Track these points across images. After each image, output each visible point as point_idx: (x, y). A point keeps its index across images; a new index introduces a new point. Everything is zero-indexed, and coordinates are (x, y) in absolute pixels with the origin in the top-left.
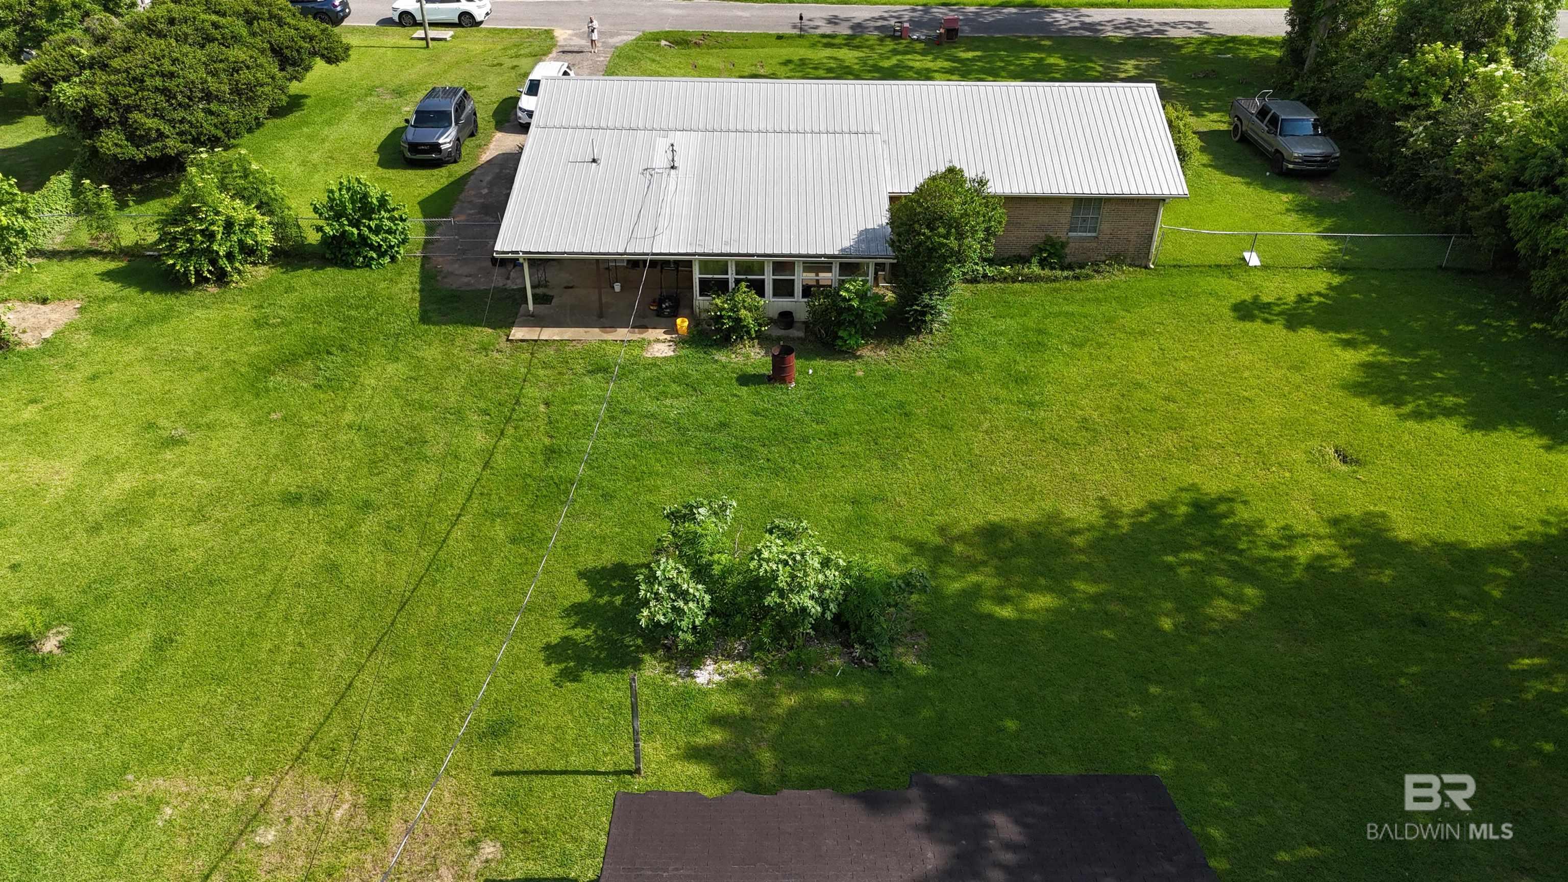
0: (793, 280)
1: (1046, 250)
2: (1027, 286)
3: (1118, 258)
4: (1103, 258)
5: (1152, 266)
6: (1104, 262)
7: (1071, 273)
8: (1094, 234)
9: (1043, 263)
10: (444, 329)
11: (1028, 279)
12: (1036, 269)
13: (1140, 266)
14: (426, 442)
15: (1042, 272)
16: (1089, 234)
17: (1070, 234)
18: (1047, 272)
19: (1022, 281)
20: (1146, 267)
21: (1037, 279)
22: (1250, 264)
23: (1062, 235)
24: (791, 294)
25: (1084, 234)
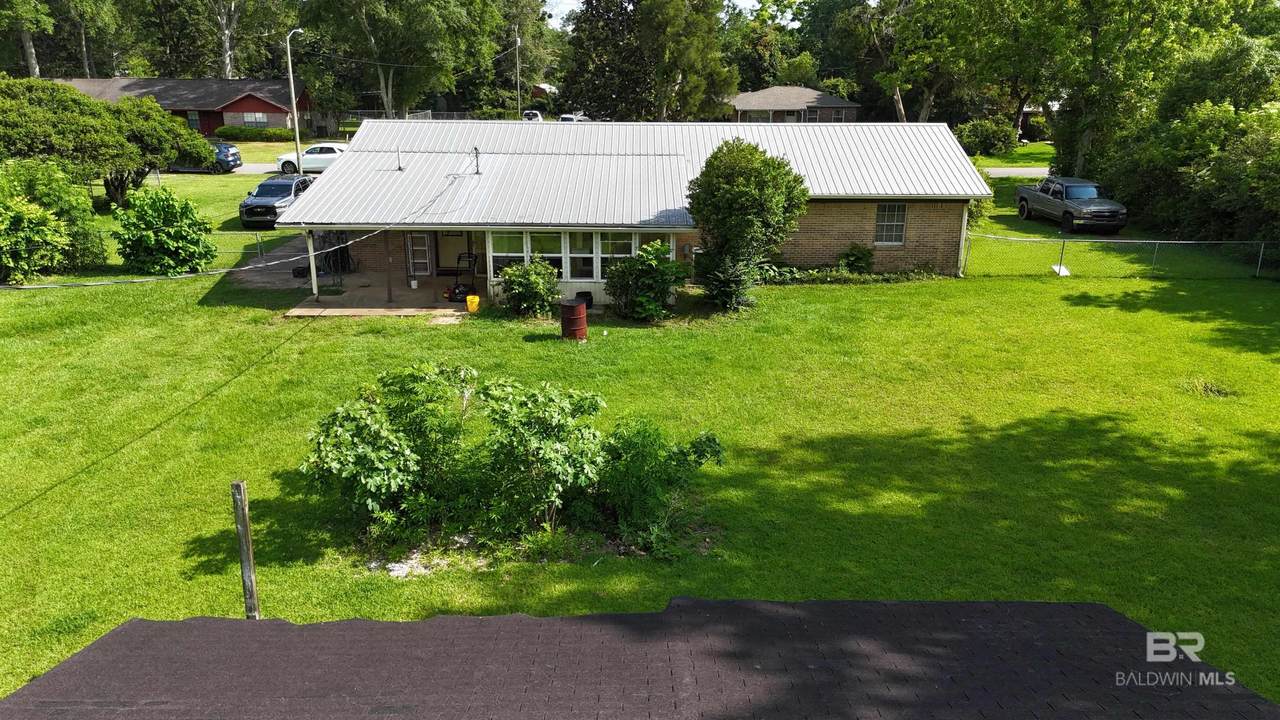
0: (592, 258)
1: (853, 255)
2: (838, 286)
3: (927, 268)
4: (911, 267)
5: (962, 276)
6: (913, 271)
7: (881, 277)
8: (901, 244)
9: (851, 267)
10: (218, 309)
11: (836, 281)
12: (845, 273)
13: (950, 275)
14: (147, 377)
15: (851, 277)
16: (895, 243)
17: (876, 243)
18: (855, 276)
19: (831, 282)
20: (956, 276)
21: (846, 281)
22: (1061, 274)
23: (869, 243)
24: (590, 274)
25: (890, 243)
